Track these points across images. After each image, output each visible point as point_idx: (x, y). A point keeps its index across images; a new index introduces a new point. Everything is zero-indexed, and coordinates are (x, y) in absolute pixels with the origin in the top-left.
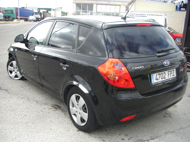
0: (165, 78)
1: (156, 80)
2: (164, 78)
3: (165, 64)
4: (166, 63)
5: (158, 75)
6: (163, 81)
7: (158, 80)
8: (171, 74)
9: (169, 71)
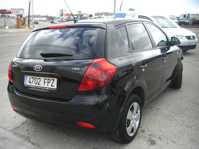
0: (40, 85)
5: (32, 78)
6: (36, 86)
7: (31, 83)
8: (48, 82)
9: (46, 79)
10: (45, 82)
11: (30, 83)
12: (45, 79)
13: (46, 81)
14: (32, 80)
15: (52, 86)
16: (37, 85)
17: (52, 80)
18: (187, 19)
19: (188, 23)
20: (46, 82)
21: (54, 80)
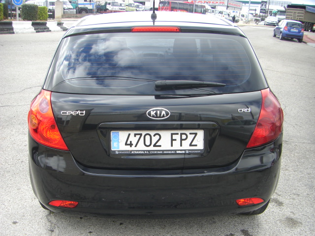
0: (160, 146)
1: (126, 144)
2: (155, 146)
3: (149, 114)
4: (153, 113)
5: (135, 135)
6: (149, 151)
7: (133, 146)
8: (182, 140)
9: (178, 134)
10: (172, 140)
11: (131, 145)
12: (172, 134)
13: (177, 137)
14: (134, 139)
15: (191, 145)
16: (152, 148)
17: (190, 134)
18: (90, 4)
19: (91, 10)
20: (175, 140)
21: (196, 134)
